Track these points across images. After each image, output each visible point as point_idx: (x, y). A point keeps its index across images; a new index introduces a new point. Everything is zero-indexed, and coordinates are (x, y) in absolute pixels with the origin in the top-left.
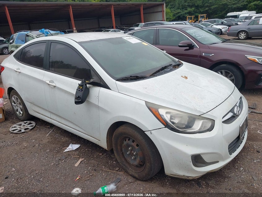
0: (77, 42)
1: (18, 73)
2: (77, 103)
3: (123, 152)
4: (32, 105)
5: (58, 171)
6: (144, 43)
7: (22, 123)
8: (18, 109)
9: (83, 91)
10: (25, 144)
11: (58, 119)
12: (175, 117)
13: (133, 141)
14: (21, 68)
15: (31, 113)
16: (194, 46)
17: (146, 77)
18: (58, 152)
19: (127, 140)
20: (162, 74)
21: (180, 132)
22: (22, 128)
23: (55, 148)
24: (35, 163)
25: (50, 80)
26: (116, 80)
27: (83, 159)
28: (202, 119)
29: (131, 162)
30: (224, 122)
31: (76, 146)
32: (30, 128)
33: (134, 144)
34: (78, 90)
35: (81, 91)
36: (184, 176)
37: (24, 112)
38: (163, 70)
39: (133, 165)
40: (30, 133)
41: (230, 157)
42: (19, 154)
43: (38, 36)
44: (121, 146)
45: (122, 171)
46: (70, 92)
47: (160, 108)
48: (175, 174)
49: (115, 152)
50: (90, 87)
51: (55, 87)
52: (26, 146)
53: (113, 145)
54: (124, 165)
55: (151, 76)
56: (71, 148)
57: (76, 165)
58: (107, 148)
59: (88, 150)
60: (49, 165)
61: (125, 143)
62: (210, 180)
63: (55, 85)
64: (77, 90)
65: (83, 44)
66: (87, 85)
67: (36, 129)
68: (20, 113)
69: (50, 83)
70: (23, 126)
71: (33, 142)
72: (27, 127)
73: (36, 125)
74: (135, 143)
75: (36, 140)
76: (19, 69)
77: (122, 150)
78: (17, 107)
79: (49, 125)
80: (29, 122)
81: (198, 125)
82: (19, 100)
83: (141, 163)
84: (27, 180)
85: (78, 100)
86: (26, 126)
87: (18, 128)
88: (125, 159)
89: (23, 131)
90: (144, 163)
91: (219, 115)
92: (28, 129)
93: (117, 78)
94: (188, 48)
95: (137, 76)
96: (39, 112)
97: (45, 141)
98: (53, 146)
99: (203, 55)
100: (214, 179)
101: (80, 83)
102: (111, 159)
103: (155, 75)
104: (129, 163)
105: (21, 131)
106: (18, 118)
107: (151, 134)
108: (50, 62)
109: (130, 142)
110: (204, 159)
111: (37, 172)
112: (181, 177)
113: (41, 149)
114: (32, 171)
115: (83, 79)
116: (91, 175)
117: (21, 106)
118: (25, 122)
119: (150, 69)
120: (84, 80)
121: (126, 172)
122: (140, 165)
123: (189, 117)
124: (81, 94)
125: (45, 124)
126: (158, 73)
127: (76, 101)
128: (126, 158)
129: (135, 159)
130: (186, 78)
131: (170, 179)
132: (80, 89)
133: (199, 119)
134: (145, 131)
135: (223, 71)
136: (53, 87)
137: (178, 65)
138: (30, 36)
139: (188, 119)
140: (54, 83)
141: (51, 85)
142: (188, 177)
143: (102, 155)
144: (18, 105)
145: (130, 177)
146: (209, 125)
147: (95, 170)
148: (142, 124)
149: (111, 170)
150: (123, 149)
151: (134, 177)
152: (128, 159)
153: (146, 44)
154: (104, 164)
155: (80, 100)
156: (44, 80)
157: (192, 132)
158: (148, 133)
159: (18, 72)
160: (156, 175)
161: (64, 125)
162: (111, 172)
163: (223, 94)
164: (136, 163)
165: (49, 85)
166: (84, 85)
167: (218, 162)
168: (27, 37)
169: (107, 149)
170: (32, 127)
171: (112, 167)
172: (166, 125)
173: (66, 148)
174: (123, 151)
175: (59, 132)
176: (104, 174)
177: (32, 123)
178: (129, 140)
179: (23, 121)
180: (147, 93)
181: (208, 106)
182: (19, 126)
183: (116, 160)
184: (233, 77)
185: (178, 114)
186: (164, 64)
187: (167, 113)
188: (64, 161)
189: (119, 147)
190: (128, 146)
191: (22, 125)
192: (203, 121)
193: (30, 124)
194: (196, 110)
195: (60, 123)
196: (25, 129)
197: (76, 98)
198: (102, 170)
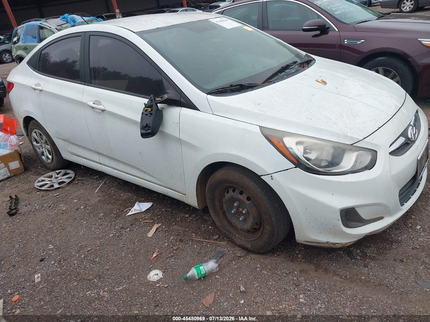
0: (134, 32)
1: (38, 92)
2: (144, 135)
3: (224, 211)
4: (67, 143)
5: (121, 246)
6: (246, 27)
7: (53, 174)
8: (45, 152)
9: (153, 114)
10: (63, 207)
11: (113, 164)
12: (311, 150)
13: (241, 193)
14: (42, 84)
15: (66, 156)
16: (329, 28)
17: (256, 86)
18: (118, 216)
19: (231, 191)
20: (283, 78)
21: (321, 173)
22: (54, 181)
23: (112, 210)
24: (83, 235)
25: (93, 100)
26: (208, 94)
27: (160, 225)
28: (356, 151)
29: (239, 226)
30: (392, 153)
31: (146, 206)
32: (68, 181)
33: (243, 197)
34: (145, 114)
35: (150, 115)
36: (327, 242)
37: (54, 155)
38: (283, 72)
39: (241, 230)
40: (67, 188)
41: (401, 210)
42: (56, 223)
43: (59, 27)
44: (221, 201)
45: (223, 240)
46: (130, 119)
47: (285, 137)
48: (312, 241)
49: (211, 211)
50: (163, 108)
51: (103, 111)
52: (64, 209)
53: (208, 200)
54: (228, 231)
55: (264, 82)
56: (139, 209)
57: (150, 234)
58: (197, 205)
59: (166, 211)
60: (107, 237)
61: (227, 196)
62: (367, 247)
63: (103, 108)
64: (142, 113)
65: (144, 36)
66: (158, 104)
67: (76, 182)
68: (47, 157)
69: (94, 106)
70: (56, 178)
71: (76, 203)
72: (61, 179)
73: (75, 176)
74: (244, 195)
75: (79, 199)
76: (39, 85)
77: (222, 208)
78: (42, 148)
79: (97, 175)
80: (63, 171)
81: (348, 161)
82: (44, 137)
83: (255, 227)
84: (75, 262)
85: (146, 130)
86: (59, 178)
87: (47, 181)
88: (229, 222)
89: (56, 186)
90: (261, 226)
91: (384, 142)
92: (63, 182)
93: (209, 90)
94: (318, 32)
95: (241, 85)
96: (79, 154)
97: (94, 200)
98: (109, 207)
99: (346, 43)
100: (374, 245)
101: (146, 103)
102: (205, 221)
103: (271, 81)
104: (235, 228)
105: (52, 186)
106: (45, 166)
107: (272, 179)
108: (90, 69)
109: (236, 195)
110: (361, 215)
111: (89, 249)
112: (322, 245)
113: (89, 213)
114: (81, 248)
115: (152, 95)
116: (175, 248)
117: (49, 147)
118: (58, 171)
119: (262, 71)
120: (154, 96)
121: (231, 241)
122: (254, 229)
123: (335, 148)
124: (149, 120)
125: (90, 173)
126: (275, 78)
127: (142, 132)
128: (229, 218)
129: (245, 220)
130: (324, 83)
131: (303, 248)
132: (147, 113)
133: (351, 150)
134: (262, 176)
135: (380, 69)
136: (99, 111)
137: (308, 63)
138: (46, 28)
139: (332, 151)
140: (101, 104)
141: (96, 108)
142: (334, 244)
143: (190, 216)
144: (43, 145)
145: (238, 249)
146: (367, 159)
147: (181, 241)
148: (256, 165)
149: (206, 239)
150: (224, 206)
151: (244, 248)
152: (234, 221)
153: (250, 29)
154: (194, 231)
155: (150, 131)
156: (84, 100)
157: (340, 172)
158: (266, 179)
159: (38, 90)
160: (280, 244)
161: (124, 172)
162: (207, 242)
163: (388, 107)
164: (248, 226)
165: (93, 108)
166: (154, 105)
167: (382, 218)
168: (41, 31)
169: (198, 208)
170: (70, 180)
171: (208, 235)
172: (298, 163)
173: (130, 210)
174: (225, 208)
175: (115, 185)
176: (195, 246)
177: (68, 174)
178: (234, 191)
179: (53, 171)
180: (262, 113)
181: (365, 128)
182: (50, 179)
183: (213, 224)
184: (398, 78)
185: (316, 144)
186: (284, 61)
187: (298, 143)
188: (128, 229)
189: (217, 204)
190: (233, 200)
191: (54, 177)
192: (357, 153)
193: (66, 174)
194: (346, 136)
195: (116, 169)
196: (60, 183)
197: (142, 128)
198: (193, 240)
